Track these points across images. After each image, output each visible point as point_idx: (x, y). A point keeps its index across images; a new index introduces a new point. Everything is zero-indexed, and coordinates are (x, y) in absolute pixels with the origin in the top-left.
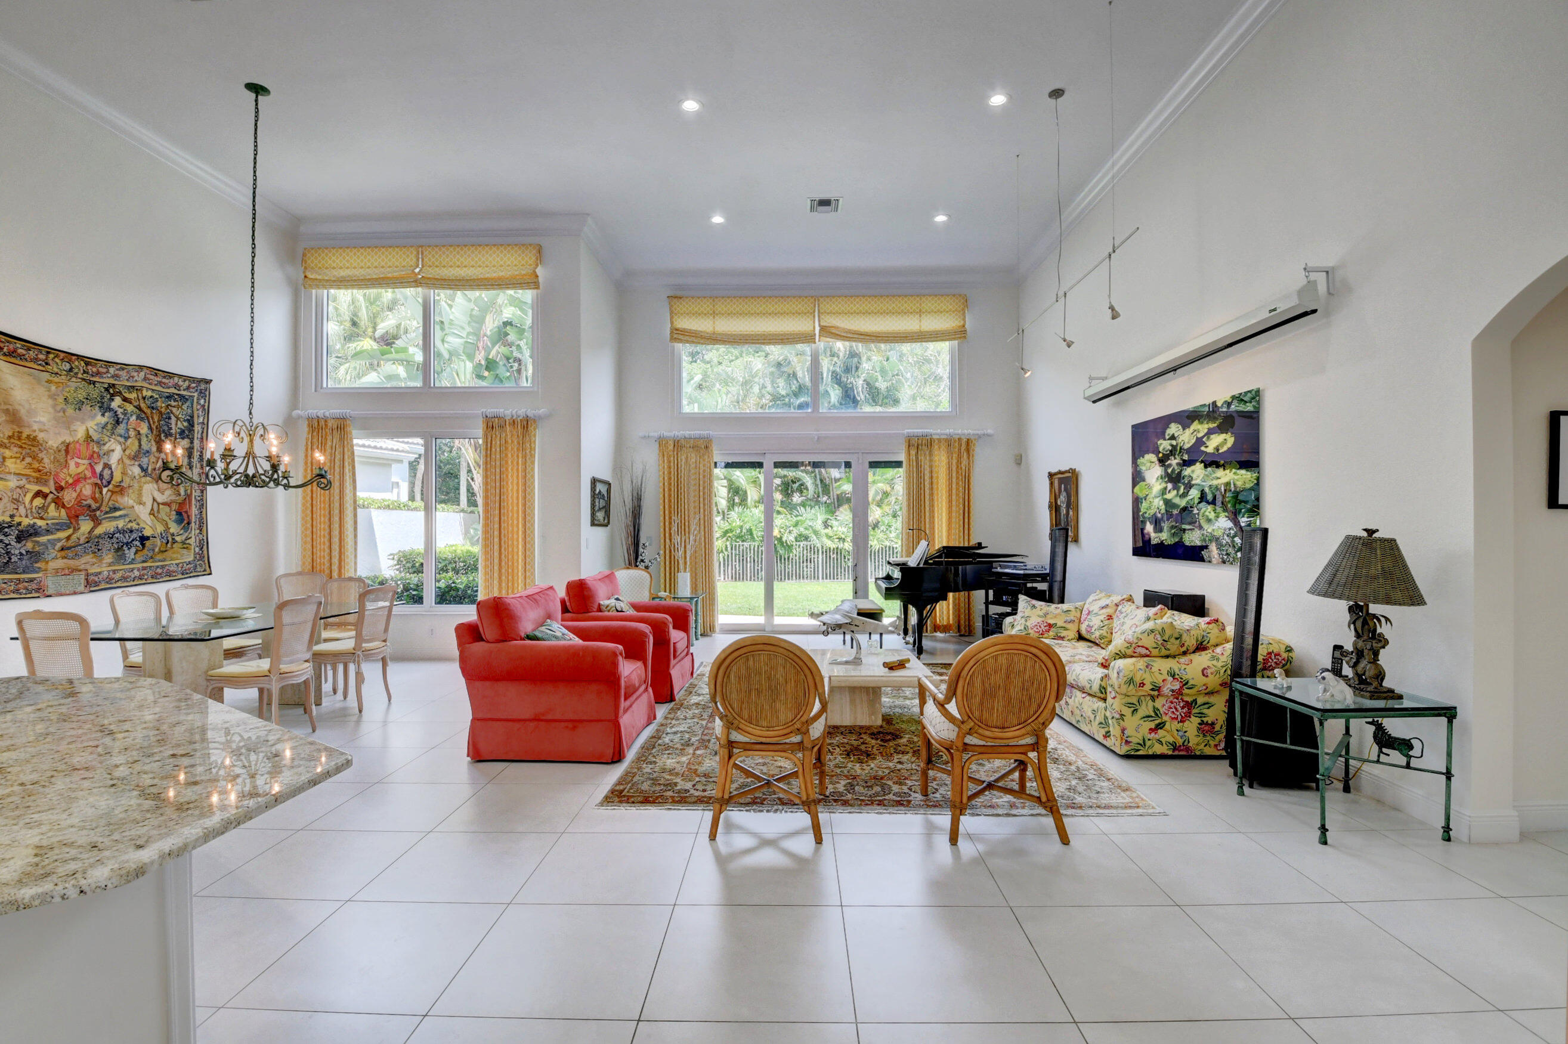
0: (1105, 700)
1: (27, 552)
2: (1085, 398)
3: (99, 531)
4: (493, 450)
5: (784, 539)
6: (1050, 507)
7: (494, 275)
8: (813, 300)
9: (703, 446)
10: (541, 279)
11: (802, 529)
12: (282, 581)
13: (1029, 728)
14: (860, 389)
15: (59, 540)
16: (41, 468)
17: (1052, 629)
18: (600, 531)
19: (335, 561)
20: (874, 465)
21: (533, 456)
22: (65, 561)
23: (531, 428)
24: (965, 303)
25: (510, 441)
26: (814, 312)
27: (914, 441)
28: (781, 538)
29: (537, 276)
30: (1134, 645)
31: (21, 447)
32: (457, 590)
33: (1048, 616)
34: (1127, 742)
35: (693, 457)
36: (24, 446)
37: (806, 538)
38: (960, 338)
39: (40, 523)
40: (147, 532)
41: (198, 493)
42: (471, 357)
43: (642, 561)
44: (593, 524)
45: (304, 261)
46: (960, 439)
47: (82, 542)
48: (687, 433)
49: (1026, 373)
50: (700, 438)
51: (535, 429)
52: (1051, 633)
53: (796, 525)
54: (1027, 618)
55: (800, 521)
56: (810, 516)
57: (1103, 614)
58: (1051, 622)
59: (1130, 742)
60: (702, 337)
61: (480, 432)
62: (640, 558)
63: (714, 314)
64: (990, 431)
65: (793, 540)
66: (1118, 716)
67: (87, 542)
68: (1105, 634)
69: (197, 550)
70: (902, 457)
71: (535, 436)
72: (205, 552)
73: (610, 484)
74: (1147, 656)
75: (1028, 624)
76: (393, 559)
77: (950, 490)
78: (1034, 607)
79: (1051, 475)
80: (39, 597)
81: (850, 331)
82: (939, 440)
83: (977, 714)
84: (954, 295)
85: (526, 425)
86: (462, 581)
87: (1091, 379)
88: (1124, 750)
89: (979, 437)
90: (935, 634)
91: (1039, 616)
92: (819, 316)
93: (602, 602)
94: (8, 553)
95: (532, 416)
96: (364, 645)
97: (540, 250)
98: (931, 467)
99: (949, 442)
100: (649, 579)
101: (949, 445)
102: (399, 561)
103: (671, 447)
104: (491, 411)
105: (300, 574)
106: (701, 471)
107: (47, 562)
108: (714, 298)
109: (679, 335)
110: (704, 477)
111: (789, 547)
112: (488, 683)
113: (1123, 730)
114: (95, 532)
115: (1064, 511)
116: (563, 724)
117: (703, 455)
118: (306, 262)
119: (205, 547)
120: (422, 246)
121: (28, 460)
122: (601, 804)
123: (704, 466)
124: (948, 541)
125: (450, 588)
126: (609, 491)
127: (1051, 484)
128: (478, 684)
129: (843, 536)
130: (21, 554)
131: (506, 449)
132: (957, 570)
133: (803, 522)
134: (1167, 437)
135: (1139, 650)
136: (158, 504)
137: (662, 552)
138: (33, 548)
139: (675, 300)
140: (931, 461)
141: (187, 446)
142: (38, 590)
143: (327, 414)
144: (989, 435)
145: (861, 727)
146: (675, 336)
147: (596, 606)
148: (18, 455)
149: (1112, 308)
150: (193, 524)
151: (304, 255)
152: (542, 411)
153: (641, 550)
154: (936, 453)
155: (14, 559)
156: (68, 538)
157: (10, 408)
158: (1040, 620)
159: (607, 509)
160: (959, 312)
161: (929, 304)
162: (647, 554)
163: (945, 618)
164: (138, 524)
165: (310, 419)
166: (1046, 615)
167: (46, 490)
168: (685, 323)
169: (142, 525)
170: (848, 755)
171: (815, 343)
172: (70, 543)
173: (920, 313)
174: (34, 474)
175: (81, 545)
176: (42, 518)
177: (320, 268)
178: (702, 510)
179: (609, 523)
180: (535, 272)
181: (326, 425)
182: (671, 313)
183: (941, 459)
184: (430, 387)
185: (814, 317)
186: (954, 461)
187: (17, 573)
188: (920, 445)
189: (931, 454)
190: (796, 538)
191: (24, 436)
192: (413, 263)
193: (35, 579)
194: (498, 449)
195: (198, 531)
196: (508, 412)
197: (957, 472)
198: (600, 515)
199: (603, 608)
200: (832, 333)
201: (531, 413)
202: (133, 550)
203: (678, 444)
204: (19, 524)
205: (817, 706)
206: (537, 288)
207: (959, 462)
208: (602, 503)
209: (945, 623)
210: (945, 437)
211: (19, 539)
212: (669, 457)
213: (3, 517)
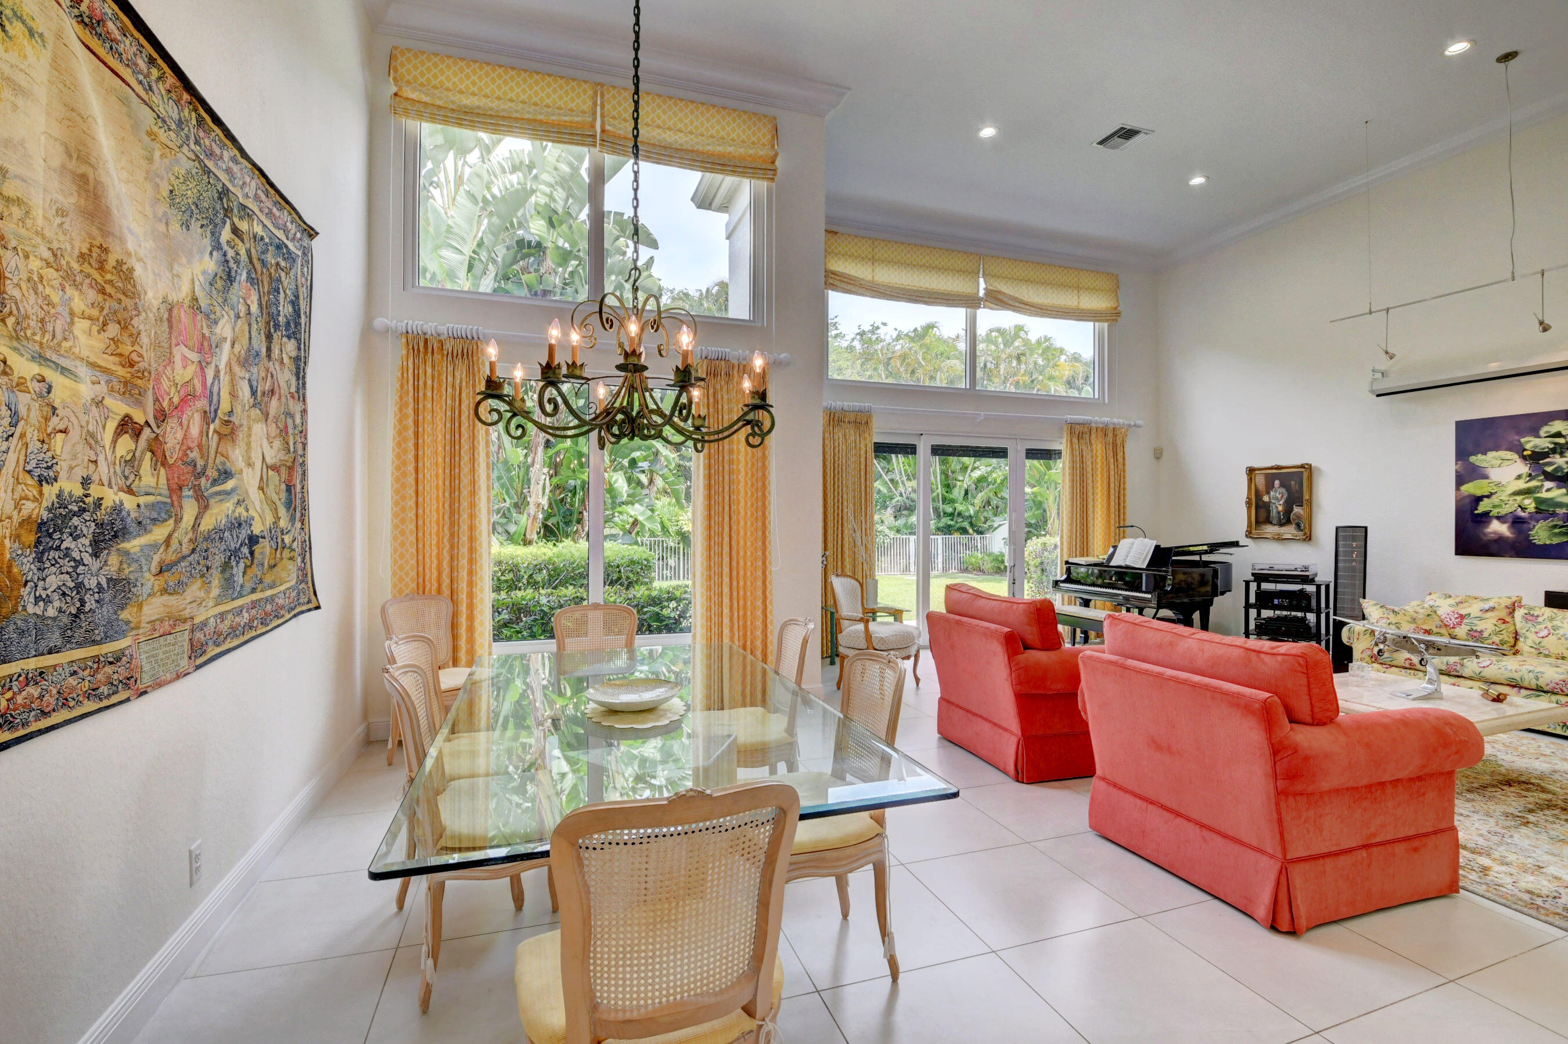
1: (109, 580)
2: (1372, 391)
3: (208, 523)
6: (1249, 503)
8: (979, 258)
9: (862, 421)
10: (778, 168)
15: (155, 547)
16: (134, 357)
22: (166, 597)
24: (1118, 284)
26: (979, 271)
27: (1078, 429)
29: (774, 163)
31: (102, 291)
36: (109, 289)
38: (1111, 320)
39: (129, 503)
40: (257, 529)
41: (301, 450)
47: (186, 551)
48: (842, 405)
50: (856, 410)
57: (1491, 617)
60: (859, 286)
63: (873, 260)
67: (193, 551)
68: (1507, 639)
69: (304, 560)
70: (1061, 445)
72: (308, 565)
79: (1251, 471)
80: (128, 700)
82: (1098, 429)
84: (1107, 274)
92: (984, 278)
94: (79, 586)
98: (1092, 457)
99: (1104, 430)
101: (1106, 434)
103: (829, 421)
106: (862, 453)
107: (140, 606)
108: (874, 239)
109: (834, 281)
114: (202, 528)
115: (1278, 508)
117: (863, 432)
118: (396, 70)
119: (308, 554)
121: (113, 329)
123: (865, 445)
127: (1252, 480)
130: (100, 589)
134: (1542, 433)
136: (267, 467)
138: (120, 570)
139: (832, 236)
140: (1091, 450)
141: (294, 354)
142: (128, 682)
143: (443, 330)
146: (831, 281)
148: (95, 313)
150: (298, 511)
151: (393, 59)
154: (1094, 439)
155: (90, 604)
156: (167, 542)
157: (91, 174)
160: (1114, 292)
164: (247, 510)
165: (403, 334)
167: (139, 418)
169: (252, 513)
171: (978, 308)
172: (171, 557)
173: (1077, 288)
174: (121, 372)
175: (184, 558)
176: (130, 491)
180: (771, 157)
181: (438, 349)
183: (1099, 449)
185: (979, 278)
187: (95, 643)
188: (1079, 433)
189: (1090, 444)
191: (111, 262)
193: (122, 652)
195: (302, 523)
197: (1114, 464)
202: (242, 565)
204: (98, 503)
206: (775, 179)
210: (1102, 425)
211: (98, 547)
212: (828, 433)
213: (71, 486)
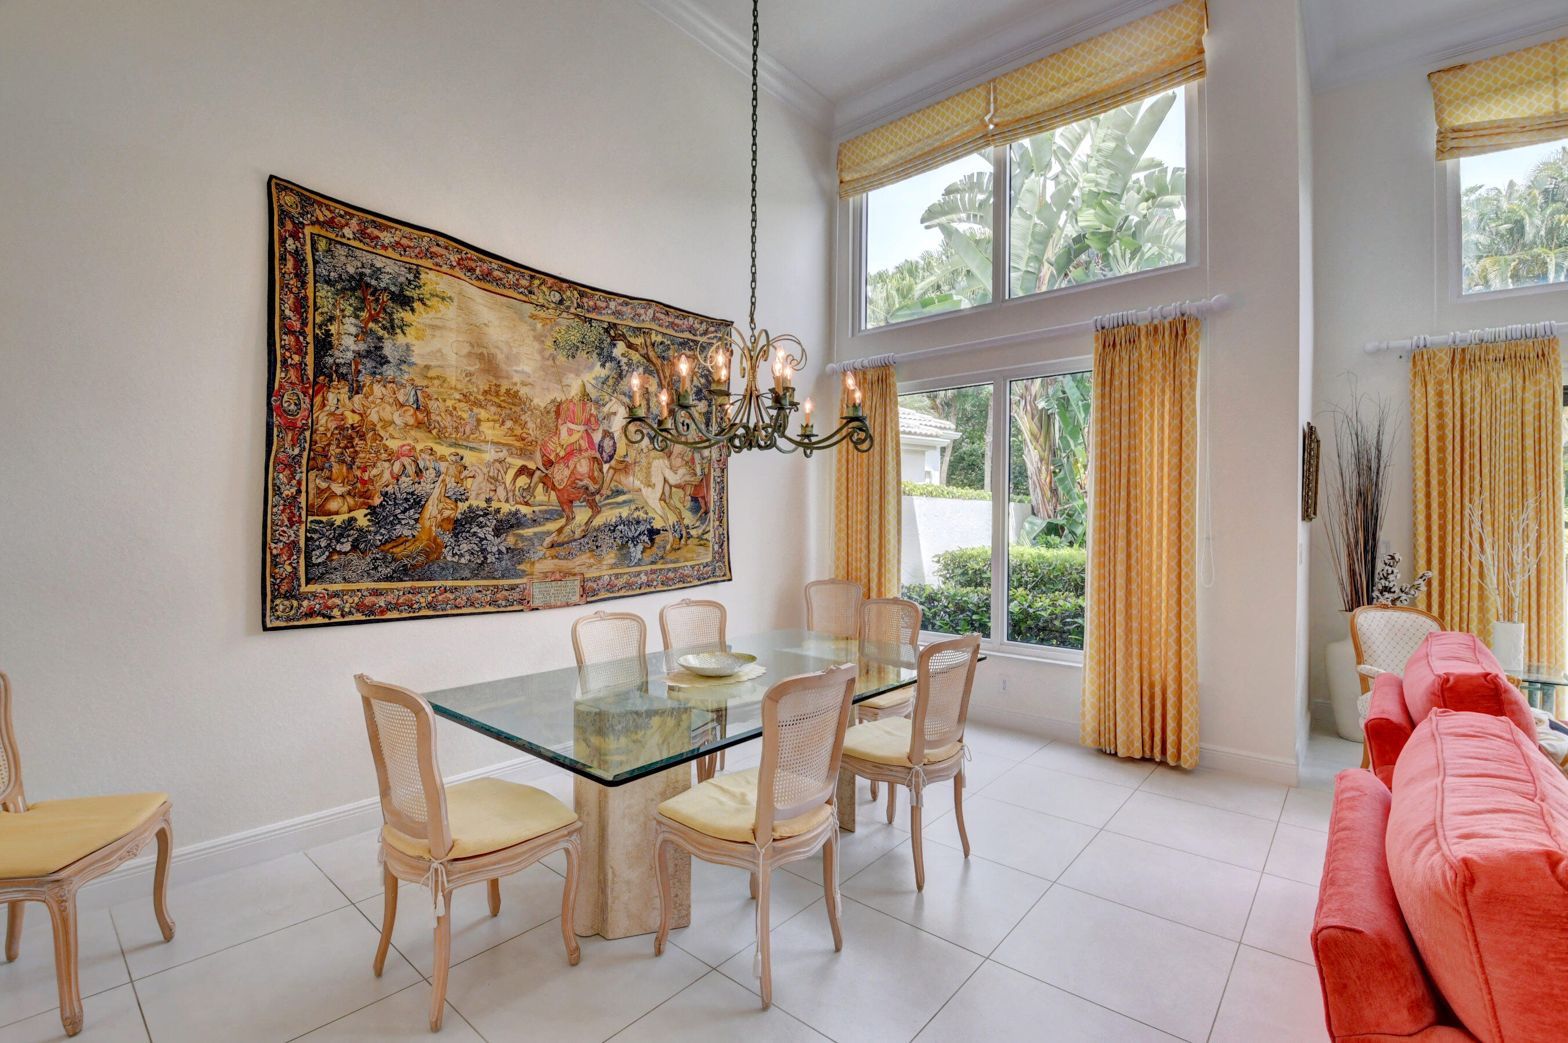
1: (508, 549)
3: (598, 521)
4: (1117, 383)
9: (1532, 352)
10: (1208, 56)
12: (813, 590)
15: (549, 533)
16: (524, 435)
19: (874, 565)
22: (556, 561)
23: (1190, 337)
25: (1147, 362)
29: (1201, 52)
31: (500, 406)
32: (1037, 618)
35: (1504, 380)
36: (503, 404)
39: (524, 510)
40: (657, 525)
41: (718, 473)
43: (1387, 589)
45: (839, 161)
47: (577, 536)
48: (1484, 332)
50: (1525, 338)
51: (1197, 337)
60: (1523, 131)
61: (1088, 360)
62: (1377, 583)
63: (1554, 77)
67: (584, 537)
69: (716, 547)
71: (1197, 349)
72: (726, 551)
76: (938, 562)
80: (522, 611)
85: (1180, 331)
86: (1042, 604)
94: (483, 551)
95: (1194, 311)
102: (946, 566)
103: (1445, 364)
104: (1110, 315)
105: (832, 581)
106: (1528, 414)
107: (533, 563)
108: (1553, 43)
109: (1461, 140)
110: (1536, 417)
114: (593, 524)
117: (1533, 377)
118: (842, 162)
119: (725, 544)
120: (988, 83)
121: (509, 424)
123: (1537, 402)
125: (1026, 615)
126: (1317, 455)
130: (500, 552)
131: (1140, 379)
136: (671, 486)
138: (515, 544)
139: (1447, 75)
141: (704, 410)
142: (521, 602)
143: (866, 363)
146: (1452, 143)
148: (496, 417)
150: (711, 514)
151: (839, 153)
152: (1212, 300)
155: (491, 559)
156: (560, 531)
157: (485, 352)
164: (647, 513)
167: (532, 466)
168: (1474, 114)
169: (651, 515)
172: (562, 538)
174: (517, 444)
175: (575, 540)
176: (527, 504)
177: (858, 164)
179: (1315, 514)
180: (1196, 43)
181: (865, 378)
182: (1440, 101)
184: (1004, 300)
187: (494, 578)
191: (503, 390)
192: (980, 110)
193: (517, 586)
194: (1125, 382)
195: (717, 523)
196: (1145, 313)
201: (1189, 305)
202: (640, 547)
203: (1462, 356)
204: (498, 511)
206: (1200, 72)
211: (497, 532)
212: (1440, 383)
213: (477, 502)
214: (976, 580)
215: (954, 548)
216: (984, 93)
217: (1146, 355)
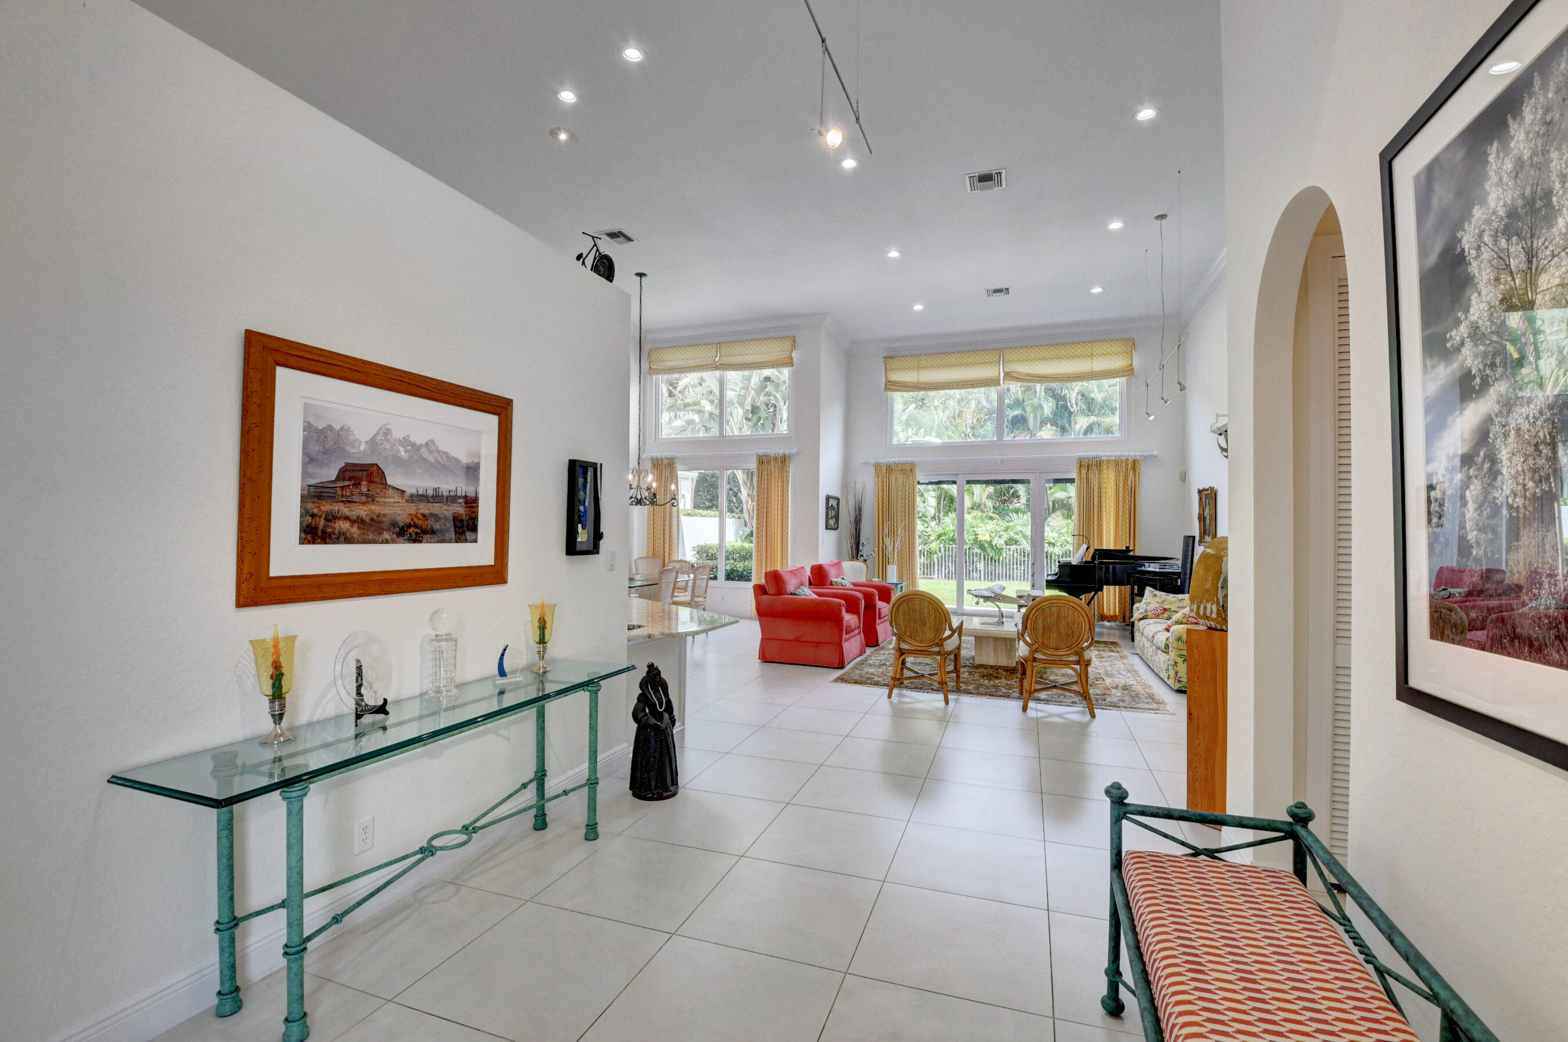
0: (1168, 653)
2: (1212, 432)
4: (763, 477)
5: (994, 543)
6: (1199, 518)
7: (765, 360)
8: (998, 352)
9: (908, 469)
10: (794, 360)
11: (1012, 534)
12: (639, 561)
13: (1072, 650)
14: (1073, 401)
17: (1166, 612)
18: (832, 534)
19: (667, 550)
20: (1057, 481)
21: (788, 481)
23: (787, 462)
24: (1132, 344)
25: (773, 471)
26: (1000, 360)
27: (1084, 463)
28: (991, 541)
29: (792, 358)
30: (1187, 616)
32: (738, 571)
33: (1165, 603)
34: (1179, 681)
35: (901, 478)
37: (1016, 542)
38: (1128, 375)
42: (742, 405)
43: (862, 556)
44: (827, 528)
46: (1127, 460)
48: (896, 460)
49: (1149, 417)
50: (906, 463)
51: (789, 464)
52: (1165, 615)
53: (1006, 530)
54: (1147, 604)
55: (1011, 526)
56: (1020, 522)
58: (1167, 607)
59: (1181, 681)
60: (909, 386)
61: (753, 466)
62: (860, 553)
63: (919, 368)
64: (1154, 453)
65: (1003, 543)
66: (1173, 663)
70: (1074, 475)
71: (789, 468)
73: (839, 499)
74: (1197, 624)
75: (1148, 608)
76: (695, 549)
77: (1117, 502)
78: (1155, 595)
79: (1200, 492)
81: (1029, 375)
82: (1108, 461)
83: (1040, 640)
84: (1123, 340)
85: (784, 460)
86: (740, 566)
87: (1218, 416)
88: (1177, 686)
89: (1145, 458)
90: (1101, 623)
91: (1158, 602)
92: (1003, 364)
93: (832, 580)
95: (788, 454)
96: (695, 599)
97: (794, 340)
98: (1100, 483)
99: (1117, 463)
100: (866, 569)
101: (1117, 465)
102: (698, 553)
103: (884, 471)
104: (762, 451)
105: (647, 557)
106: (907, 489)
108: (918, 356)
109: (892, 386)
110: (909, 493)
111: (999, 550)
112: (770, 619)
113: (1176, 673)
115: (1208, 522)
116: (811, 644)
117: (908, 476)
118: (649, 359)
120: (719, 343)
122: (832, 682)
123: (909, 484)
124: (1115, 546)
125: (733, 571)
126: (838, 505)
127: (1200, 499)
128: (765, 619)
129: (1053, 541)
131: (771, 476)
132: (1107, 569)
133: (1013, 528)
135: (1190, 619)
137: (876, 550)
139: (889, 359)
140: (1100, 478)
143: (663, 456)
144: (1153, 456)
145: (1000, 667)
146: (889, 386)
147: (829, 582)
149: (1180, 383)
151: (649, 353)
152: (794, 451)
153: (861, 548)
154: (1105, 471)
158: (1157, 605)
159: (837, 517)
160: (1127, 353)
161: (1098, 349)
162: (865, 551)
163: (1112, 610)
165: (652, 459)
166: (1163, 602)
168: (897, 376)
170: (984, 677)
171: (1000, 385)
173: (1092, 356)
177: (658, 361)
178: (907, 519)
179: (838, 527)
180: (791, 356)
181: (662, 463)
182: (886, 369)
183: (1110, 478)
184: (723, 436)
185: (999, 365)
186: (1122, 478)
188: (1090, 466)
189: (1100, 473)
190: (1006, 543)
192: (714, 355)
194: (766, 477)
196: (772, 452)
197: (1124, 488)
198: (832, 522)
199: (833, 583)
200: (1014, 377)
201: (787, 452)
203: (889, 468)
205: (948, 633)
206: (792, 366)
207: (1126, 479)
208: (834, 513)
209: (1112, 614)
210: (1114, 458)
212: (883, 478)
214: (713, 557)
215: (702, 543)
216: (715, 348)
217: (773, 468)
